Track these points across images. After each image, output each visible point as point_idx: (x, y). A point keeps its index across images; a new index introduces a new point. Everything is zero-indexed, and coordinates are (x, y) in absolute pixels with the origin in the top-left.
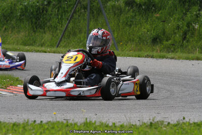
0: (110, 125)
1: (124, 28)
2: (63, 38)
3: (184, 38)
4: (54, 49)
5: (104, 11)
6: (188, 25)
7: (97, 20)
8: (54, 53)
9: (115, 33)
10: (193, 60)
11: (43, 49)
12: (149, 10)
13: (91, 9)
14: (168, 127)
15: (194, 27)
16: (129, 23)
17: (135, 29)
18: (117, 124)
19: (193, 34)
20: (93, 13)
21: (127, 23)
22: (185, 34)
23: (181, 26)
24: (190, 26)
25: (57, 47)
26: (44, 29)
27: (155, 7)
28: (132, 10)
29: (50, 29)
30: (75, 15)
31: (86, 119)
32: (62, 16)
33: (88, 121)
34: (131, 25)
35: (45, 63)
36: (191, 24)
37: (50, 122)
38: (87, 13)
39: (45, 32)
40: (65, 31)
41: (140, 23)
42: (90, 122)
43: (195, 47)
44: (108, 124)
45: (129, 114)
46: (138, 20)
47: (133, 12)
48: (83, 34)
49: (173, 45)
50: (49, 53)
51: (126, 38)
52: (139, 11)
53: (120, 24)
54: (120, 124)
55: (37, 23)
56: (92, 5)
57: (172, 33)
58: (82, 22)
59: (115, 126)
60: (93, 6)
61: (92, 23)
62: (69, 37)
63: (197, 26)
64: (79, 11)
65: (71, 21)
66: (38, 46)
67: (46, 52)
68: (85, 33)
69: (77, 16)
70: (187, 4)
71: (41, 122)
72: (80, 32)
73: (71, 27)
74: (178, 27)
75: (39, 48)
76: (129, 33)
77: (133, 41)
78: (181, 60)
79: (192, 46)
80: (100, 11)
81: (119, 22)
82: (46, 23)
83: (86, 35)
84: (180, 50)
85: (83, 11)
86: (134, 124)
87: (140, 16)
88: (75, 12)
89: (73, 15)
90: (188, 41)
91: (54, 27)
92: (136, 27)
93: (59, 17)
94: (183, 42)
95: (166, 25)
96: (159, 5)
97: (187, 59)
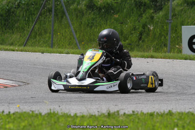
0: (72, 115)
1: (85, 29)
2: (30, 38)
3: (140, 39)
4: (22, 48)
5: (67, 14)
6: (144, 26)
7: (61, 22)
8: (22, 51)
9: (78, 33)
10: (148, 58)
11: (12, 47)
12: (108, 13)
13: (55, 12)
14: (124, 117)
15: (148, 28)
16: (90, 25)
17: (95, 30)
18: (78, 115)
19: (148, 34)
20: (57, 15)
21: (88, 25)
22: (141, 34)
23: (137, 27)
24: (146, 27)
25: (25, 46)
26: (12, 30)
27: (113, 10)
28: (93, 13)
29: (18, 29)
30: (40, 17)
31: (50, 110)
32: (29, 18)
33: (52, 111)
34: (91, 27)
35: (13, 60)
36: (147, 26)
37: (17, 112)
38: (52, 15)
39: (13, 33)
40: (31, 31)
41: (100, 25)
42: (54, 112)
43: (150, 47)
44: (70, 115)
45: (89, 106)
46: (98, 22)
47: (94, 15)
48: (48, 35)
49: (129, 44)
50: (17, 51)
51: (87, 38)
52: (99, 14)
53: (82, 25)
54: (81, 114)
55: (6, 24)
56: (56, 8)
57: (129, 33)
58: (47, 24)
59: (77, 117)
60: (58, 9)
61: (56, 25)
62: (35, 37)
63: (152, 28)
64: (44, 13)
65: (38, 23)
66: (7, 45)
67: (14, 51)
68: (50, 33)
69: (43, 18)
70: (142, 7)
71: (9, 112)
72: (46, 32)
73: (37, 28)
74: (135, 29)
75: (8, 47)
76: (90, 34)
77: (94, 40)
78: (137, 58)
79: (147, 46)
80: (64, 14)
81: (81, 23)
82: (14, 25)
83: (51, 35)
84: (136, 49)
85: (48, 13)
86: (94, 114)
87: (100, 18)
88: (41, 15)
89: (39, 18)
90: (143, 41)
91: (22, 28)
92: (96, 28)
93: (27, 19)
94: (139, 42)
95: (123, 26)
96: (117, 9)
97: (143, 57)
